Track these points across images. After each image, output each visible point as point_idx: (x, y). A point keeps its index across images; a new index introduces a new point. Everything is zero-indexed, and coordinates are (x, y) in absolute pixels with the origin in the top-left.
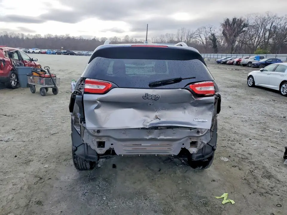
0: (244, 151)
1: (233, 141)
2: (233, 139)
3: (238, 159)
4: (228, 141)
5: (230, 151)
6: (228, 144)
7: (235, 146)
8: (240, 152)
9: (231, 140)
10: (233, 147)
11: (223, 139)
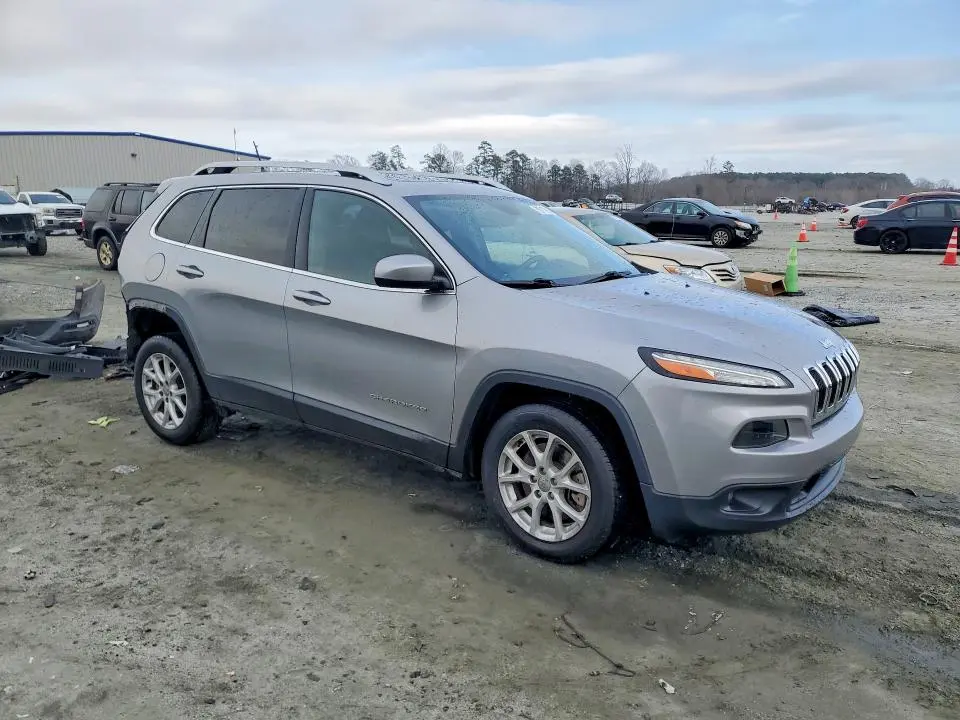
0: (67, 509)
1: (115, 539)
2: (119, 551)
3: (88, 481)
4: (136, 531)
5: (117, 494)
6: (133, 514)
7: (101, 520)
8: (82, 504)
9: (127, 543)
10: (111, 511)
11: (161, 532)
